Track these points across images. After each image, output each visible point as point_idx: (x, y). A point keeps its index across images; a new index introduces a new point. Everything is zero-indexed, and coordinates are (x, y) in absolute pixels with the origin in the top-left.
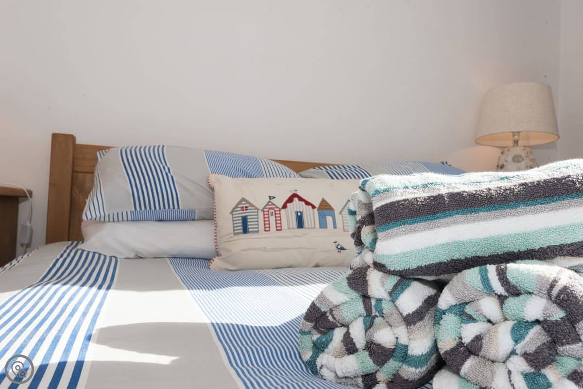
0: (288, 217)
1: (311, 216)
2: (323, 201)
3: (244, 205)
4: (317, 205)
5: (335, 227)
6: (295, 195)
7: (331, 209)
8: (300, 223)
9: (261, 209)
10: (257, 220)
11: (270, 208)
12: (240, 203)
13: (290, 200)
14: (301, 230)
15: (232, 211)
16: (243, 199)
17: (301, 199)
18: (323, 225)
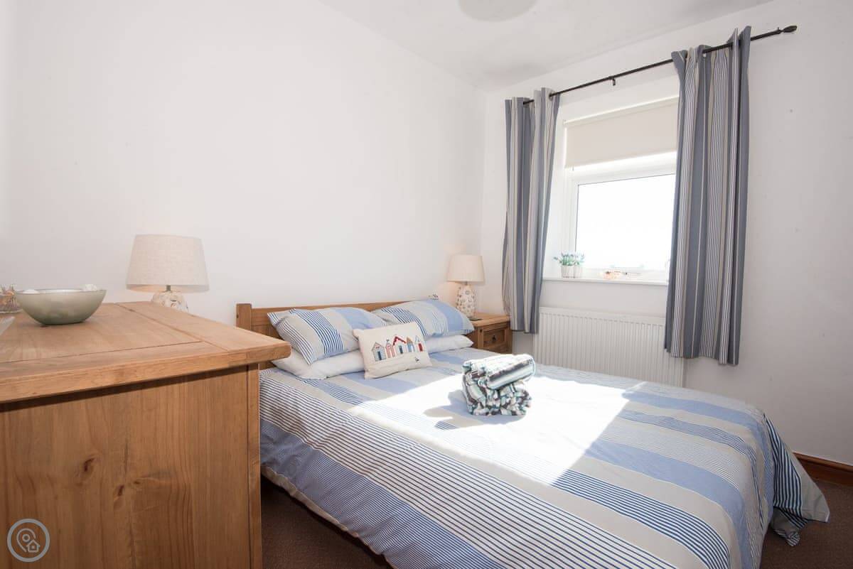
0: (396, 349)
1: (405, 347)
2: (408, 339)
3: (377, 346)
4: (405, 340)
5: (414, 350)
6: (396, 338)
7: (412, 342)
8: (402, 352)
9: (385, 346)
10: (384, 353)
11: (389, 347)
12: (375, 345)
13: (395, 341)
14: (402, 355)
15: (372, 350)
16: (376, 343)
17: (399, 339)
18: (410, 351)
